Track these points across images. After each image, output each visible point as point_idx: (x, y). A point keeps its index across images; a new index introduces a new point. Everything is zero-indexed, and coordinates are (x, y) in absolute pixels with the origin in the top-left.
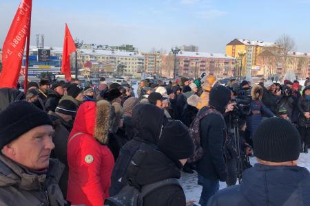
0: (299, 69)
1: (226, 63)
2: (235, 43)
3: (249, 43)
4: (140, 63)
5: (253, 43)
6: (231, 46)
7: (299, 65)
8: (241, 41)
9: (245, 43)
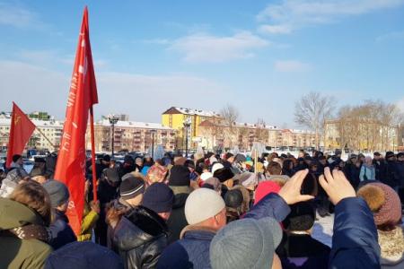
0: (241, 140)
1: (164, 134)
2: (172, 111)
3: (187, 111)
4: (57, 134)
5: (191, 112)
6: (168, 115)
7: (241, 136)
8: (178, 109)
9: (183, 111)
